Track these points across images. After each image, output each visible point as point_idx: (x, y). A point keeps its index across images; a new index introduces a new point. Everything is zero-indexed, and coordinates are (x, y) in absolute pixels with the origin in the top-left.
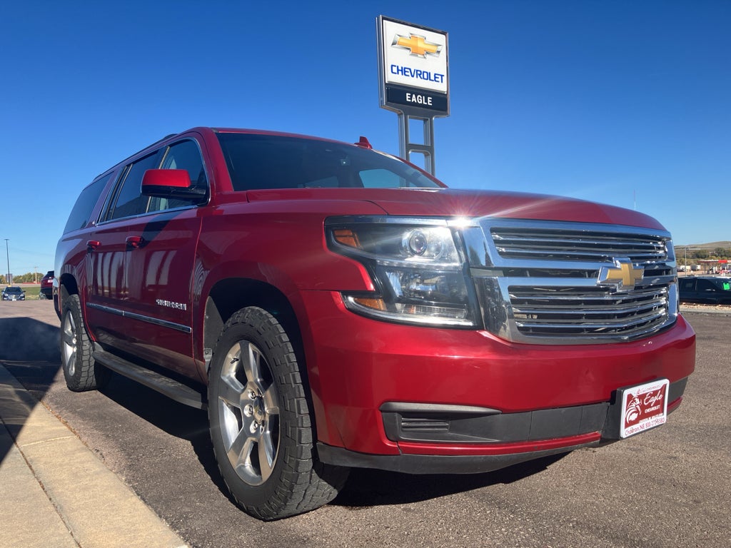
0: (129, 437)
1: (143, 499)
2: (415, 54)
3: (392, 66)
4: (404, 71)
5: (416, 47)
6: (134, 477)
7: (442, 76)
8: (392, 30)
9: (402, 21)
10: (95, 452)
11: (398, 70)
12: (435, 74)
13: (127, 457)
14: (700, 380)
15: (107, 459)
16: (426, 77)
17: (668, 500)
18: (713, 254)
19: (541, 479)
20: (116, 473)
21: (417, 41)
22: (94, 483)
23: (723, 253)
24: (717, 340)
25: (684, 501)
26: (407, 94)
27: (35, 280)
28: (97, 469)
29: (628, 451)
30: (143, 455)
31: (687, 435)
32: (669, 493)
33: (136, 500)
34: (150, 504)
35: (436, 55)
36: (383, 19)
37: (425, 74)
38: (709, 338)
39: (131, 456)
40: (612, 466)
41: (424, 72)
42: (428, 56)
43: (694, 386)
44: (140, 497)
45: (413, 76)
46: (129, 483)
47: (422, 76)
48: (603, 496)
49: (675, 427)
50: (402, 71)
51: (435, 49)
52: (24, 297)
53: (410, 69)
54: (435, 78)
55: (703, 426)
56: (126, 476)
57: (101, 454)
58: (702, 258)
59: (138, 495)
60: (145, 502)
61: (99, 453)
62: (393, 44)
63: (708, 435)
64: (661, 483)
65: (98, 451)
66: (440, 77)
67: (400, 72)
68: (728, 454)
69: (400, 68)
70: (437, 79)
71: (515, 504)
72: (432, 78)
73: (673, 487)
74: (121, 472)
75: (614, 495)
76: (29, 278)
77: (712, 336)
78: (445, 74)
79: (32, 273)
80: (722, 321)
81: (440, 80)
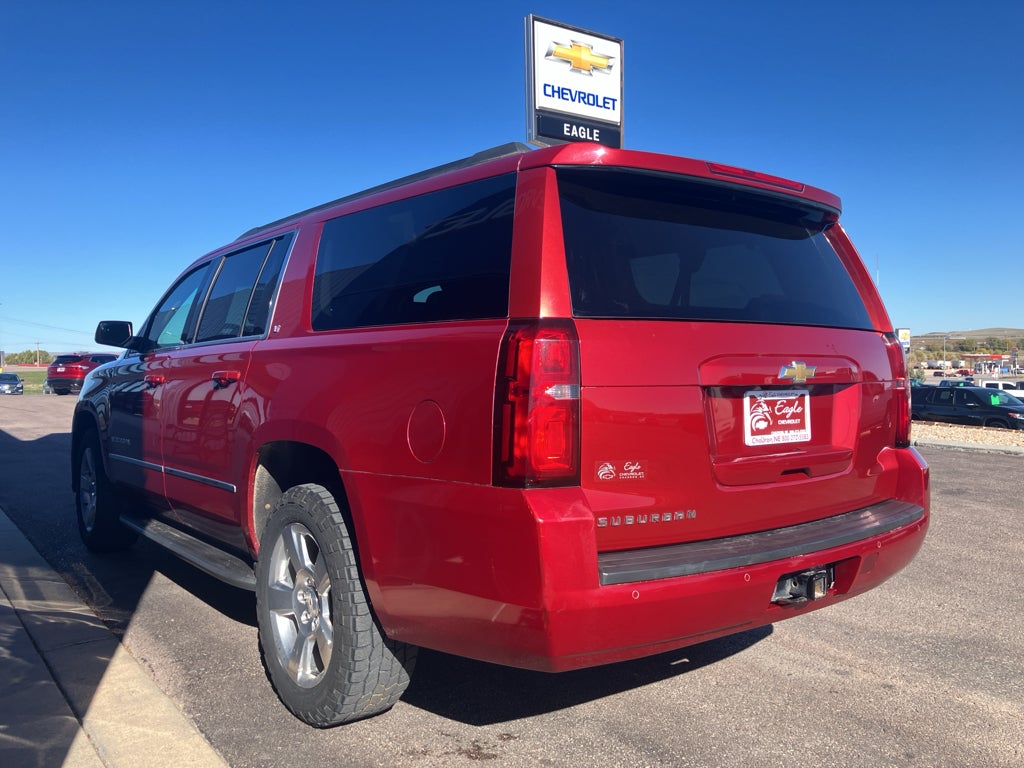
0: (186, 639)
1: (209, 739)
2: (577, 69)
3: (545, 85)
4: (561, 93)
5: (578, 60)
6: (195, 703)
7: (614, 100)
8: (546, 35)
9: (560, 23)
10: (141, 662)
11: (553, 91)
12: (605, 98)
13: (184, 672)
14: (937, 564)
15: (158, 674)
16: (591, 101)
17: (874, 752)
18: (982, 346)
19: (717, 718)
20: (171, 697)
21: (580, 51)
22: (143, 713)
23: (996, 345)
24: (970, 495)
25: (894, 754)
26: (566, 125)
27: (36, 361)
28: (147, 691)
29: (833, 674)
30: (206, 670)
31: (909, 652)
32: (876, 742)
33: (199, 739)
34: (218, 747)
35: (606, 71)
36: (535, 19)
37: (591, 98)
38: (959, 492)
39: (189, 670)
40: (810, 699)
41: (589, 95)
42: (595, 73)
43: (929, 573)
44: (203, 735)
45: (573, 100)
46: (189, 712)
47: (586, 100)
48: (793, 745)
49: (896, 639)
50: (558, 92)
51: (605, 62)
52: (22, 388)
53: (570, 91)
54: (605, 103)
55: (932, 637)
56: (185, 701)
57: (150, 666)
58: (967, 350)
59: (202, 732)
60: (212, 744)
61: (147, 664)
62: (547, 55)
63: (936, 653)
64: (867, 725)
65: (145, 661)
66: (611, 102)
67: (556, 95)
68: (958, 684)
69: (556, 89)
70: (606, 105)
71: (681, 757)
72: (601, 103)
73: (882, 734)
74: (177, 695)
75: (807, 745)
76: (29, 358)
77: (964, 487)
78: (618, 98)
79: (32, 351)
80: (980, 461)
81: (610, 105)
